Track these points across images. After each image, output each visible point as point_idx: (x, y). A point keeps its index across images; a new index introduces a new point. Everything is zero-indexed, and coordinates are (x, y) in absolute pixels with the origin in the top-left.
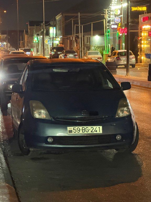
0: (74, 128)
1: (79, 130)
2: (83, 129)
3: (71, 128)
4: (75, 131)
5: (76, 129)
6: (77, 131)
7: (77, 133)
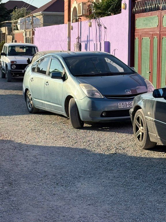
0: (122, 104)
1: (127, 105)
2: (129, 104)
3: (121, 104)
4: (123, 106)
5: (124, 104)
6: (125, 106)
7: (125, 107)
